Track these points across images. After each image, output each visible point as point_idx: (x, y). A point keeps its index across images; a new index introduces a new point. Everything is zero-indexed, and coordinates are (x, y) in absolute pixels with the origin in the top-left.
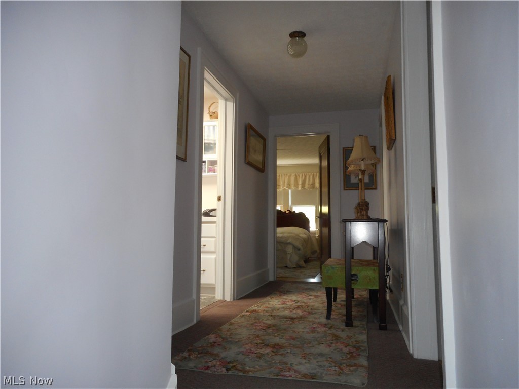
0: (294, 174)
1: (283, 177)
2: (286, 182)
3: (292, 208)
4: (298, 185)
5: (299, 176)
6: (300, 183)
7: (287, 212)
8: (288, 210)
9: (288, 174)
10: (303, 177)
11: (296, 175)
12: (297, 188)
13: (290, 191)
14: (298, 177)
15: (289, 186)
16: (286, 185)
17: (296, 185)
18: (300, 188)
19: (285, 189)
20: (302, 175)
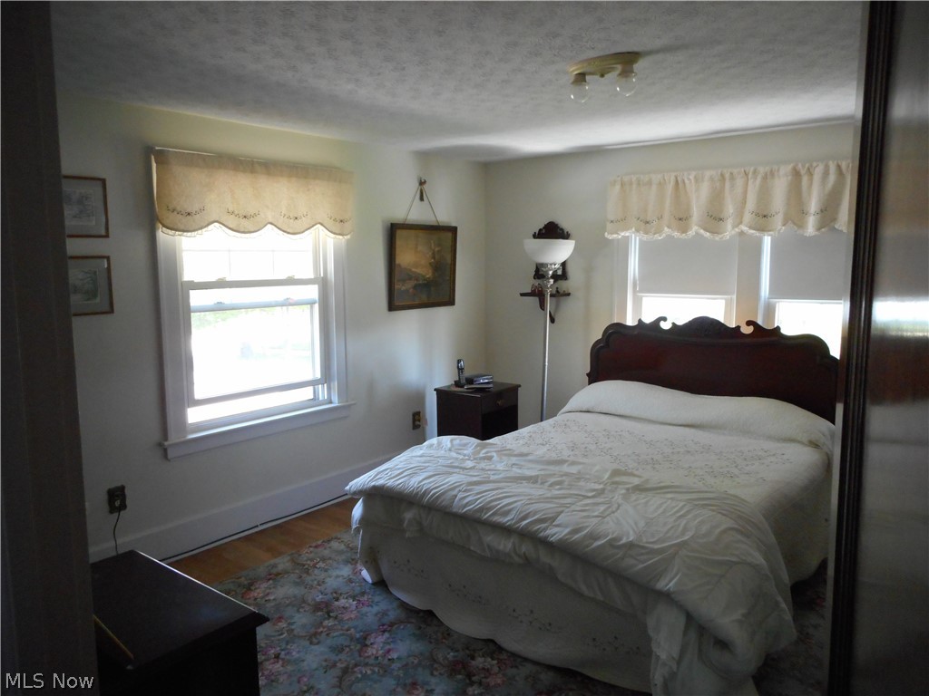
0: (785, 170)
1: (740, 182)
2: (751, 204)
3: (770, 311)
4: (803, 213)
5: (810, 173)
6: (813, 205)
7: (747, 330)
8: (749, 323)
9: (762, 170)
10: (832, 178)
11: (796, 174)
12: (801, 225)
13: (767, 241)
14: (805, 179)
15: (763, 219)
16: (747, 217)
17: (796, 213)
18: (810, 228)
19: (742, 233)
20: (826, 173)
